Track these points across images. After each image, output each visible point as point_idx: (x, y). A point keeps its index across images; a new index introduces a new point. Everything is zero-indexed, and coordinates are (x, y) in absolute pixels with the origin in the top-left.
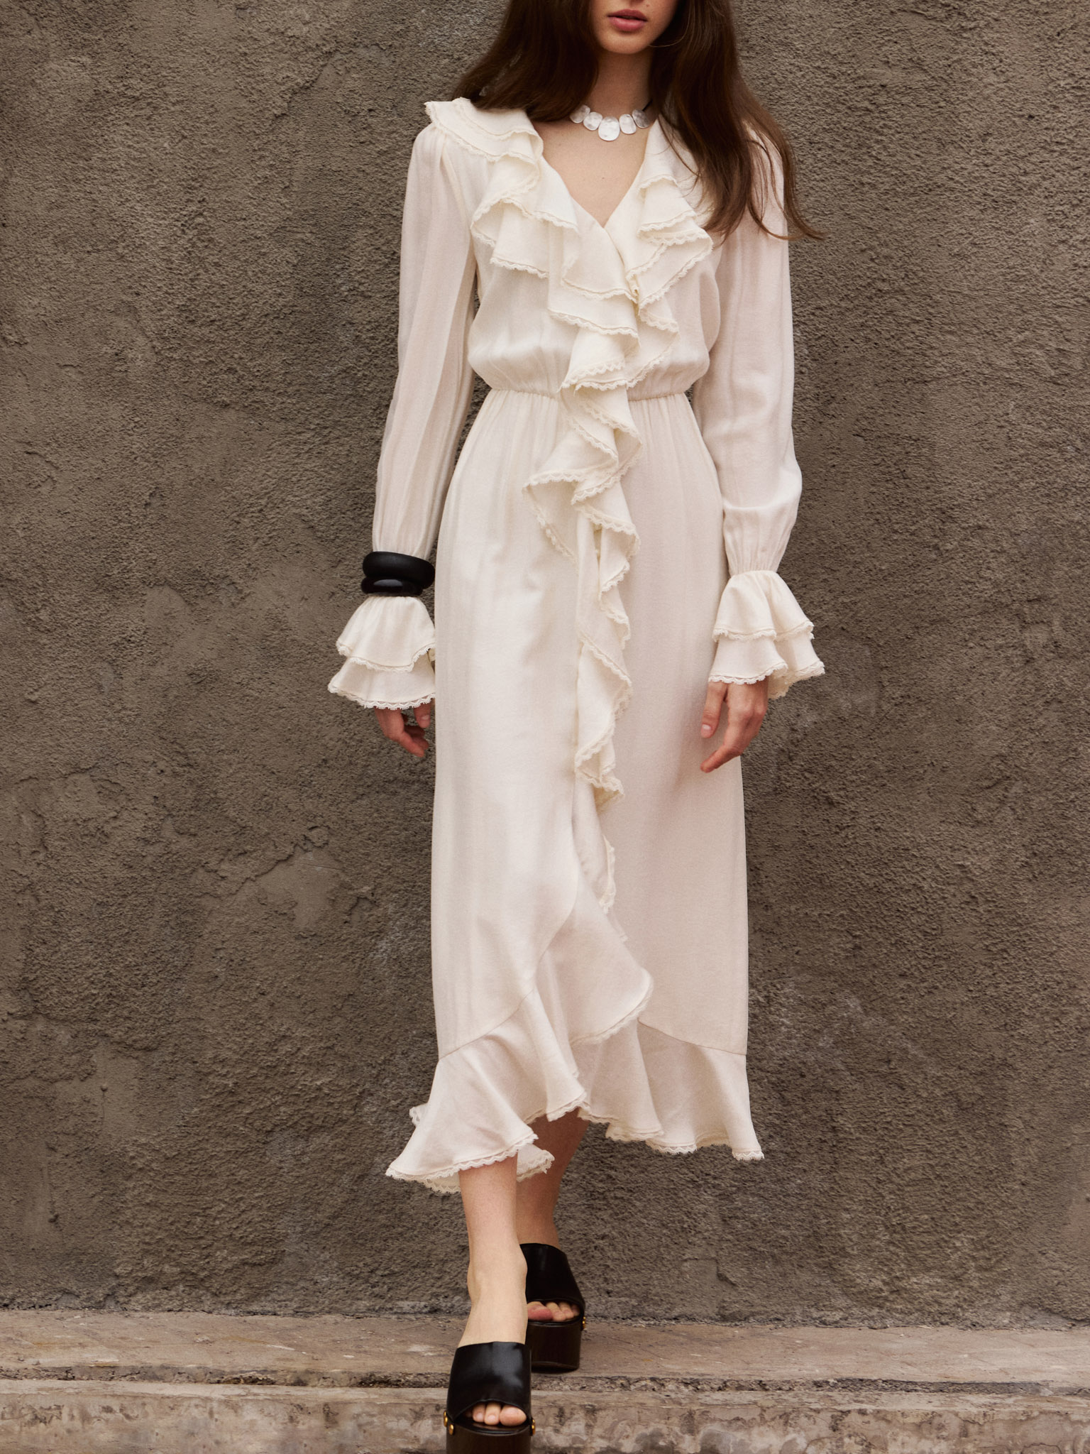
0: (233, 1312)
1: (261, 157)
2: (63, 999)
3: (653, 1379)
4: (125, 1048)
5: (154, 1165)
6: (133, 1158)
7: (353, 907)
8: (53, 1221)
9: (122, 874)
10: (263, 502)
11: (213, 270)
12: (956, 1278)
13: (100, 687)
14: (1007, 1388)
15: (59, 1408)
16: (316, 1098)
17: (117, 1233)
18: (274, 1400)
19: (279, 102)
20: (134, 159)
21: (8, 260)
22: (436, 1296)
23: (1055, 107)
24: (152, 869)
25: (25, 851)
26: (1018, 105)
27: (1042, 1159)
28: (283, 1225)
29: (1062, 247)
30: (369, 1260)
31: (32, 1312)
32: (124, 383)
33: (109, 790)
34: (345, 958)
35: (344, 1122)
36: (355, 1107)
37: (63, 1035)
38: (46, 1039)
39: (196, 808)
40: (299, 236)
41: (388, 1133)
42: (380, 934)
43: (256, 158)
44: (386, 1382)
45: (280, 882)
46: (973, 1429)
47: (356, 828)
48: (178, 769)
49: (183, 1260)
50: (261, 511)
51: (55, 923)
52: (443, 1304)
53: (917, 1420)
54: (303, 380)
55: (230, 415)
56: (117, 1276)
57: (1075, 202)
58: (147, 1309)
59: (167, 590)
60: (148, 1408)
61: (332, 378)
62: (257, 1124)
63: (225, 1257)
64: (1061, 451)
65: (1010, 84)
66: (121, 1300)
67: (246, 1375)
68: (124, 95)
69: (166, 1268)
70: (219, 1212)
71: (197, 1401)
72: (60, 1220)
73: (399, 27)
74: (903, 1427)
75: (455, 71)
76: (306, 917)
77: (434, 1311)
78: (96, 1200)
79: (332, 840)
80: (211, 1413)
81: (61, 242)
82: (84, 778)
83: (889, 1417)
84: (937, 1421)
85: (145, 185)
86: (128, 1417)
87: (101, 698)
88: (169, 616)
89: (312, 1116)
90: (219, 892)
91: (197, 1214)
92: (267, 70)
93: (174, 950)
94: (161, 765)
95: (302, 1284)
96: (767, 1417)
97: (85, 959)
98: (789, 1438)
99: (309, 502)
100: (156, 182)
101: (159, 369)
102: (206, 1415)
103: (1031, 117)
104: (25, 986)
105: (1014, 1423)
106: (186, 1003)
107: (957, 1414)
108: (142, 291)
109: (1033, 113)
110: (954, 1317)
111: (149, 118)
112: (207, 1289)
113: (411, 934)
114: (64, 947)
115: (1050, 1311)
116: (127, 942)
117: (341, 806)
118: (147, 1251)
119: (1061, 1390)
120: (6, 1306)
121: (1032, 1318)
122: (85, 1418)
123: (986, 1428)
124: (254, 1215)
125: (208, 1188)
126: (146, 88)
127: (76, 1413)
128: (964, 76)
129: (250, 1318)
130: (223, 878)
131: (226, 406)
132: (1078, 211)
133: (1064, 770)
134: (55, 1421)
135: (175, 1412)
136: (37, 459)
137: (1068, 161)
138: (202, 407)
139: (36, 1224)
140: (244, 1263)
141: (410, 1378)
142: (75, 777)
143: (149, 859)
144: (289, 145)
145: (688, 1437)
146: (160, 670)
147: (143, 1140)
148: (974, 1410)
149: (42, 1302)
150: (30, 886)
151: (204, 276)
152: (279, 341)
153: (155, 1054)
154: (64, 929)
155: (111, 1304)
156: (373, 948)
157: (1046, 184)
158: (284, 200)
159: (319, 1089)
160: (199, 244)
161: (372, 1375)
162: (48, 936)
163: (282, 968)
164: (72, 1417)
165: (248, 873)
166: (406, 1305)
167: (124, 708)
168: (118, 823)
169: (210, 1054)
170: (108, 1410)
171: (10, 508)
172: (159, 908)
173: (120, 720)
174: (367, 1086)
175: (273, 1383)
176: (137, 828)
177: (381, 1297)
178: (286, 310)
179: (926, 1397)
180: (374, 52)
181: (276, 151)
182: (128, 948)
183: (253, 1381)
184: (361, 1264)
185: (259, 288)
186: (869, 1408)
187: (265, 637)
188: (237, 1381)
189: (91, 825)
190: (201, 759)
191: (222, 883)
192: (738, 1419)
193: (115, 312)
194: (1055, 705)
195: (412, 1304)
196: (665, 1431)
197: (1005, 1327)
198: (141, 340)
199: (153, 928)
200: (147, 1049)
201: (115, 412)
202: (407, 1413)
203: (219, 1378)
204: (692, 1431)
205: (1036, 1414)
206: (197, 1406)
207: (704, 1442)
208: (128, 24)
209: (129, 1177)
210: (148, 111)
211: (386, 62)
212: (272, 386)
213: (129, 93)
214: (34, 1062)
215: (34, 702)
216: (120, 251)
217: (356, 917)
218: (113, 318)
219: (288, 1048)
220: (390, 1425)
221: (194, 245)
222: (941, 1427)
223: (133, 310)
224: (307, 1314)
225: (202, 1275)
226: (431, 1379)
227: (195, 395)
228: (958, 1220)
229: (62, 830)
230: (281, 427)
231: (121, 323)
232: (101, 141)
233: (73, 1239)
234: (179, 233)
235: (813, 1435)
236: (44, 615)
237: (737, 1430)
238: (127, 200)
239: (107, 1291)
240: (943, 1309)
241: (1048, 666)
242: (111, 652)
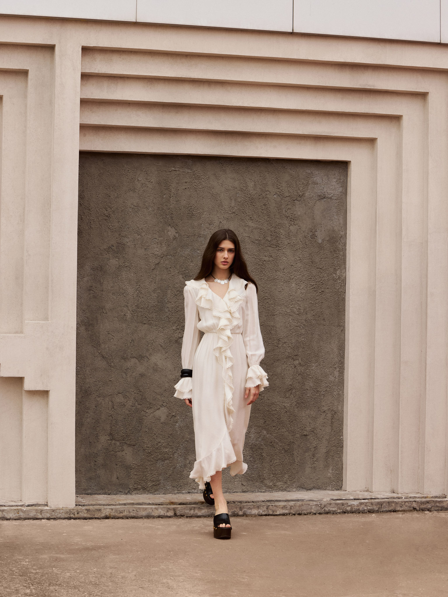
0: (151, 494)
1: (150, 277)
2: (118, 436)
3: (233, 502)
4: (130, 445)
5: (136, 467)
6: (132, 466)
7: (171, 417)
8: (117, 478)
9: (128, 412)
10: (152, 342)
11: (142, 298)
12: (285, 483)
13: (123, 377)
14: (298, 500)
15: (124, 510)
16: (166, 453)
17: (129, 480)
18: (164, 508)
19: (153, 266)
20: (127, 278)
21: (103, 297)
22: (189, 490)
23: (296, 263)
24: (134, 411)
25: (110, 409)
26: (290, 263)
27: (300, 460)
28: (160, 478)
29: (298, 289)
30: (177, 484)
31: (114, 495)
32: (126, 320)
33: (125, 397)
34: (170, 427)
35: (171, 458)
36: (173, 455)
37: (118, 443)
38: (115, 444)
39: (142, 400)
40: (158, 291)
41: (179, 460)
42: (177, 422)
43: (149, 277)
44: (184, 504)
45: (158, 413)
46: (292, 508)
47: (172, 402)
48: (138, 392)
49: (142, 485)
50: (152, 343)
51: (116, 422)
52: (191, 491)
53: (282, 507)
54: (159, 318)
55: (146, 325)
56: (130, 488)
57: (301, 281)
58: (135, 494)
59: (135, 359)
60: (141, 510)
61: (164, 318)
62: (155, 459)
63: (150, 484)
64: (300, 327)
65: (288, 259)
66: (131, 493)
67: (158, 504)
68: (124, 266)
69: (139, 486)
70: (148, 476)
71: (150, 508)
72: (119, 478)
73: (175, 252)
74: (280, 508)
75: (186, 260)
76: (162, 420)
77: (189, 493)
78: (125, 474)
79: (167, 405)
80: (153, 510)
81: (113, 294)
82: (121, 395)
83: (277, 506)
84: (286, 506)
85: (129, 283)
86: (137, 512)
87: (123, 379)
88: (136, 364)
89: (165, 457)
90: (146, 415)
91: (144, 476)
92: (151, 260)
93: (138, 427)
94: (135, 392)
95: (164, 488)
96: (255, 507)
97: (122, 429)
98: (259, 511)
99: (161, 341)
100: (131, 282)
101: (132, 317)
102: (152, 511)
103: (292, 265)
104: (111, 434)
105: (300, 506)
106: (141, 436)
107: (289, 505)
108: (129, 302)
109: (293, 265)
110: (286, 490)
111: (129, 270)
112: (146, 490)
113: (182, 422)
114: (118, 427)
115: (303, 488)
116: (129, 425)
117: (169, 398)
118: (135, 483)
119: (307, 500)
120: (109, 494)
121: (300, 489)
122: (129, 512)
123: (295, 507)
124: (154, 476)
125: (146, 471)
126: (128, 264)
127: (128, 511)
128: (279, 258)
129: (155, 495)
130: (147, 413)
131: (145, 324)
132: (301, 283)
133: (302, 387)
134: (124, 513)
135: (146, 510)
136: (110, 334)
137: (299, 273)
138: (140, 324)
139: (114, 479)
140: (153, 485)
141: (188, 503)
142: (119, 394)
143: (133, 410)
144: (155, 274)
145: (240, 511)
146: (134, 374)
147: (134, 462)
148: (292, 504)
149: (116, 493)
150: (111, 415)
151: (140, 299)
152: (154, 311)
153: (135, 446)
154: (118, 423)
155: (129, 493)
156: (175, 425)
157: (295, 278)
158: (155, 285)
159: (166, 452)
160: (139, 293)
161: (181, 503)
162: (115, 425)
163: (159, 429)
164: (127, 512)
165: (152, 412)
166: (184, 492)
167: (128, 381)
168: (127, 403)
169: (146, 446)
170: (134, 510)
171: (105, 344)
172: (135, 419)
173: (127, 383)
174: (175, 451)
175: (163, 505)
176: (131, 404)
177: (179, 490)
178: (155, 305)
179: (283, 503)
180: (170, 257)
181: (153, 276)
182: (130, 426)
183: (160, 505)
184: (175, 484)
185: (150, 301)
186: (273, 505)
187: (153, 367)
188: (156, 505)
189: (122, 403)
190: (142, 390)
191: (147, 414)
192: (249, 508)
193: (124, 307)
194: (300, 375)
195: (185, 491)
196: (236, 511)
197: (295, 491)
198: (129, 312)
199: (134, 423)
200: (134, 445)
201: (124, 325)
202: (189, 509)
203: (153, 504)
204: (241, 510)
205: (304, 504)
206: (150, 509)
207: (243, 512)
208: (125, 253)
209: (131, 470)
210: (129, 269)
211: (173, 258)
212: (153, 320)
213: (125, 265)
214: (113, 448)
215: (111, 381)
216: (124, 295)
217: (172, 419)
218: (123, 308)
219: (160, 444)
220: (185, 511)
221: (138, 294)
222: (287, 508)
223: (127, 306)
224: (165, 494)
225: (146, 487)
226: (192, 503)
227: (140, 322)
228: (285, 472)
229: (117, 405)
230: (155, 327)
231: (125, 309)
232: (120, 275)
233: (121, 482)
234: (135, 291)
235: (263, 510)
236: (112, 364)
237: (249, 510)
238: (126, 286)
239: (128, 491)
240: (283, 488)
241: (299, 368)
242: (125, 371)
